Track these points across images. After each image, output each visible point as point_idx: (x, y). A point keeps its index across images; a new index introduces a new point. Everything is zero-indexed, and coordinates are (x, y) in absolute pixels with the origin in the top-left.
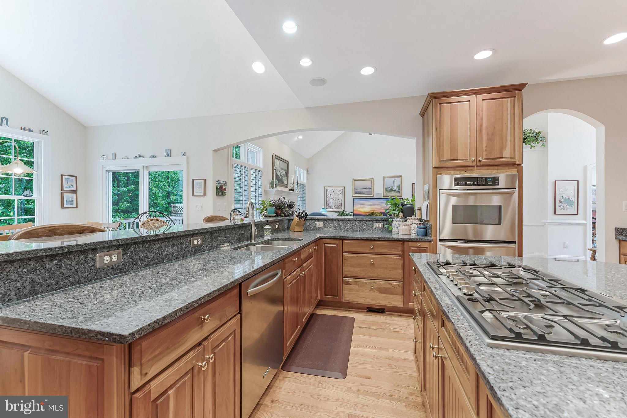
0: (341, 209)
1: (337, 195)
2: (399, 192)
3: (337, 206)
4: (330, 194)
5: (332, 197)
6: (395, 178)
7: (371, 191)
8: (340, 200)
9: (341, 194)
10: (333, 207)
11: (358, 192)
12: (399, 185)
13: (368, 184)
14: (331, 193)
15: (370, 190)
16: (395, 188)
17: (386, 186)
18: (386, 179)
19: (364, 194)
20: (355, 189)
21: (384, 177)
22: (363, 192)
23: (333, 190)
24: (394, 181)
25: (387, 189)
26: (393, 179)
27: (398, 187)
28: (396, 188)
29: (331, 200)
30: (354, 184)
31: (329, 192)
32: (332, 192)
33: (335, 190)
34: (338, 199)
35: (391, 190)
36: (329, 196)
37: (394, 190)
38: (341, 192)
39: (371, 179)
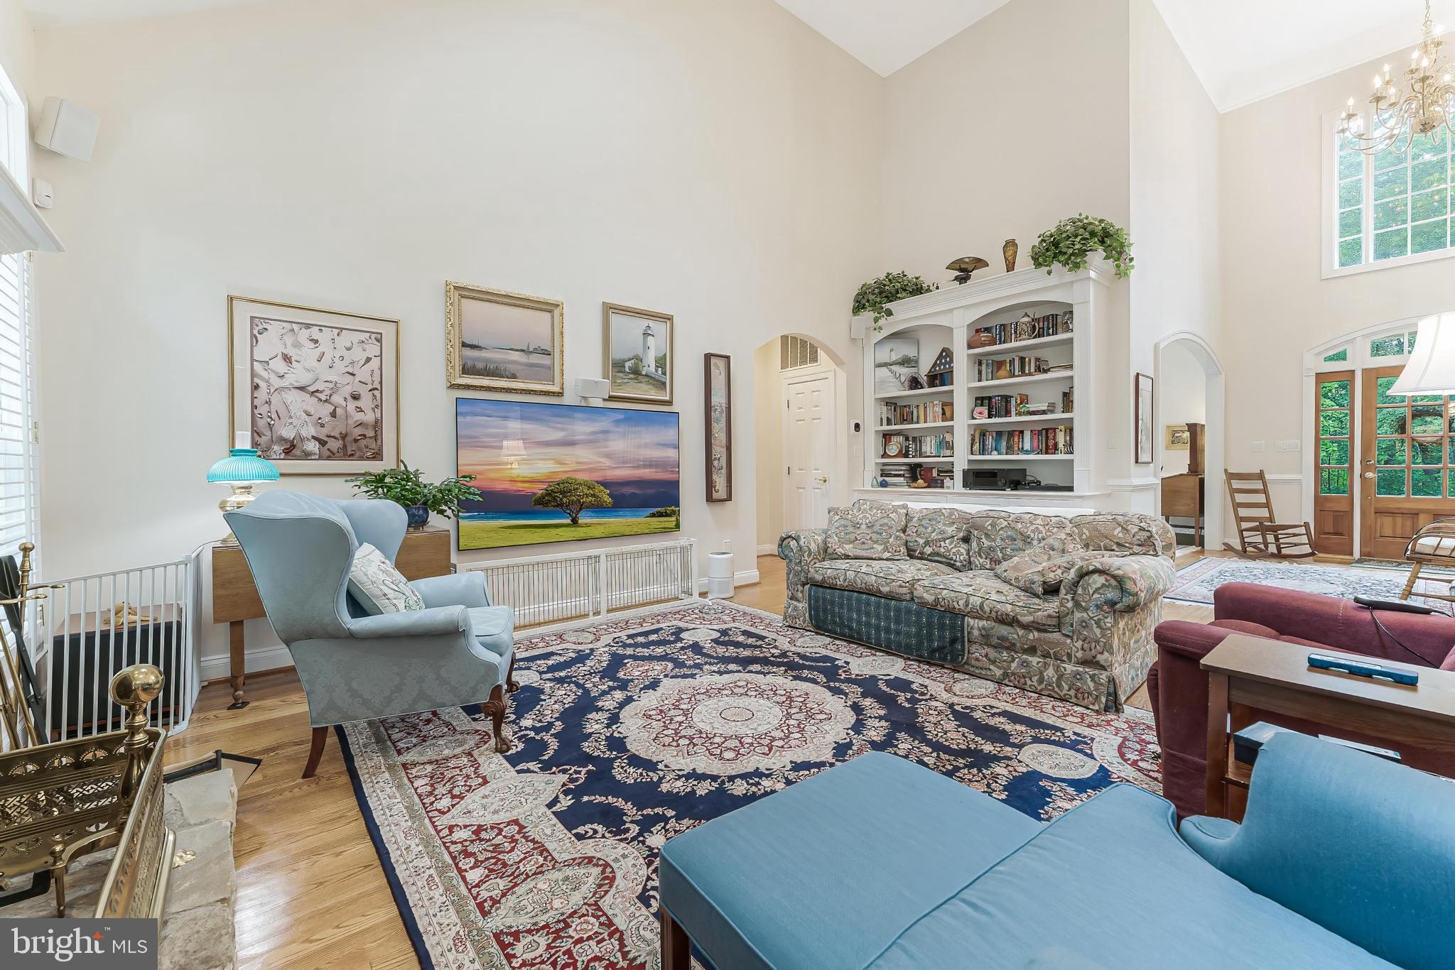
0: (378, 456)
1: (341, 367)
2: (664, 384)
3: (344, 437)
4: (287, 358)
5: (298, 375)
6: (651, 324)
7: (551, 368)
8: (366, 402)
9: (375, 363)
10: (313, 446)
11: (480, 365)
12: (665, 354)
13: (535, 326)
14: (291, 352)
15: (545, 360)
16: (650, 366)
17: (617, 353)
18: (615, 319)
19: (514, 376)
20: (464, 345)
21: (609, 309)
22: (511, 368)
23: (305, 333)
24: (646, 334)
25: (619, 366)
26: (644, 323)
27: (661, 362)
28: (652, 368)
29: (298, 401)
30: (454, 320)
31: (270, 345)
32: (297, 345)
33: (325, 337)
34: (347, 391)
35: (636, 372)
36: (279, 365)
37: (647, 375)
38: (373, 350)
39: (549, 307)
